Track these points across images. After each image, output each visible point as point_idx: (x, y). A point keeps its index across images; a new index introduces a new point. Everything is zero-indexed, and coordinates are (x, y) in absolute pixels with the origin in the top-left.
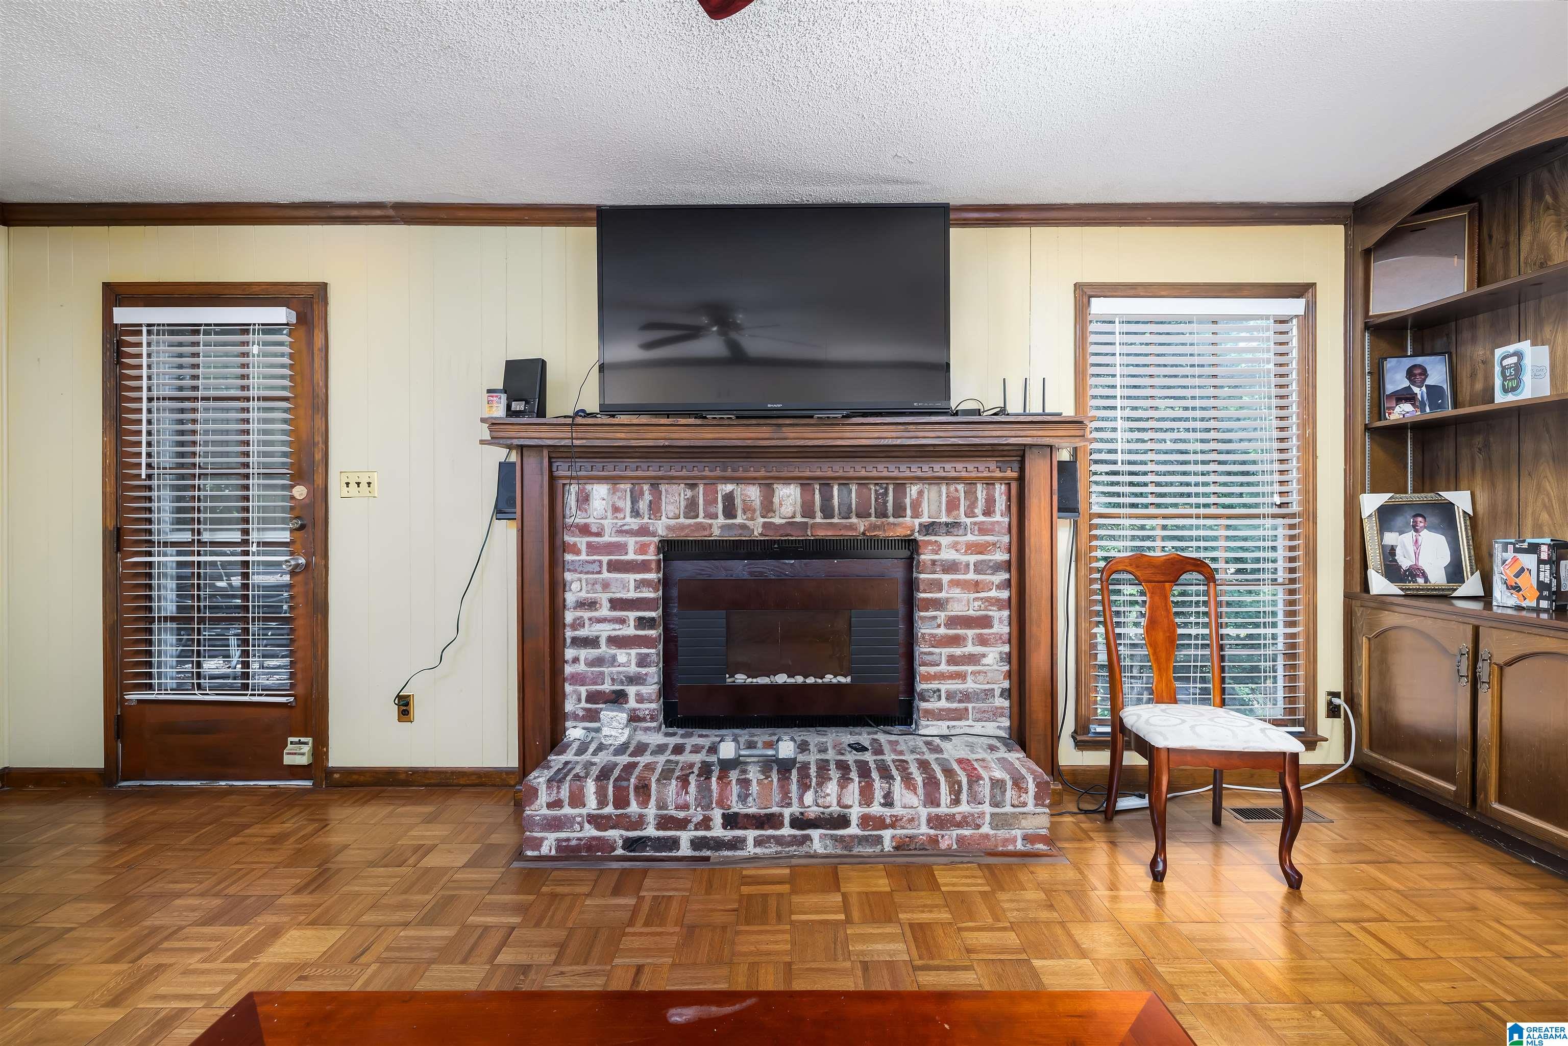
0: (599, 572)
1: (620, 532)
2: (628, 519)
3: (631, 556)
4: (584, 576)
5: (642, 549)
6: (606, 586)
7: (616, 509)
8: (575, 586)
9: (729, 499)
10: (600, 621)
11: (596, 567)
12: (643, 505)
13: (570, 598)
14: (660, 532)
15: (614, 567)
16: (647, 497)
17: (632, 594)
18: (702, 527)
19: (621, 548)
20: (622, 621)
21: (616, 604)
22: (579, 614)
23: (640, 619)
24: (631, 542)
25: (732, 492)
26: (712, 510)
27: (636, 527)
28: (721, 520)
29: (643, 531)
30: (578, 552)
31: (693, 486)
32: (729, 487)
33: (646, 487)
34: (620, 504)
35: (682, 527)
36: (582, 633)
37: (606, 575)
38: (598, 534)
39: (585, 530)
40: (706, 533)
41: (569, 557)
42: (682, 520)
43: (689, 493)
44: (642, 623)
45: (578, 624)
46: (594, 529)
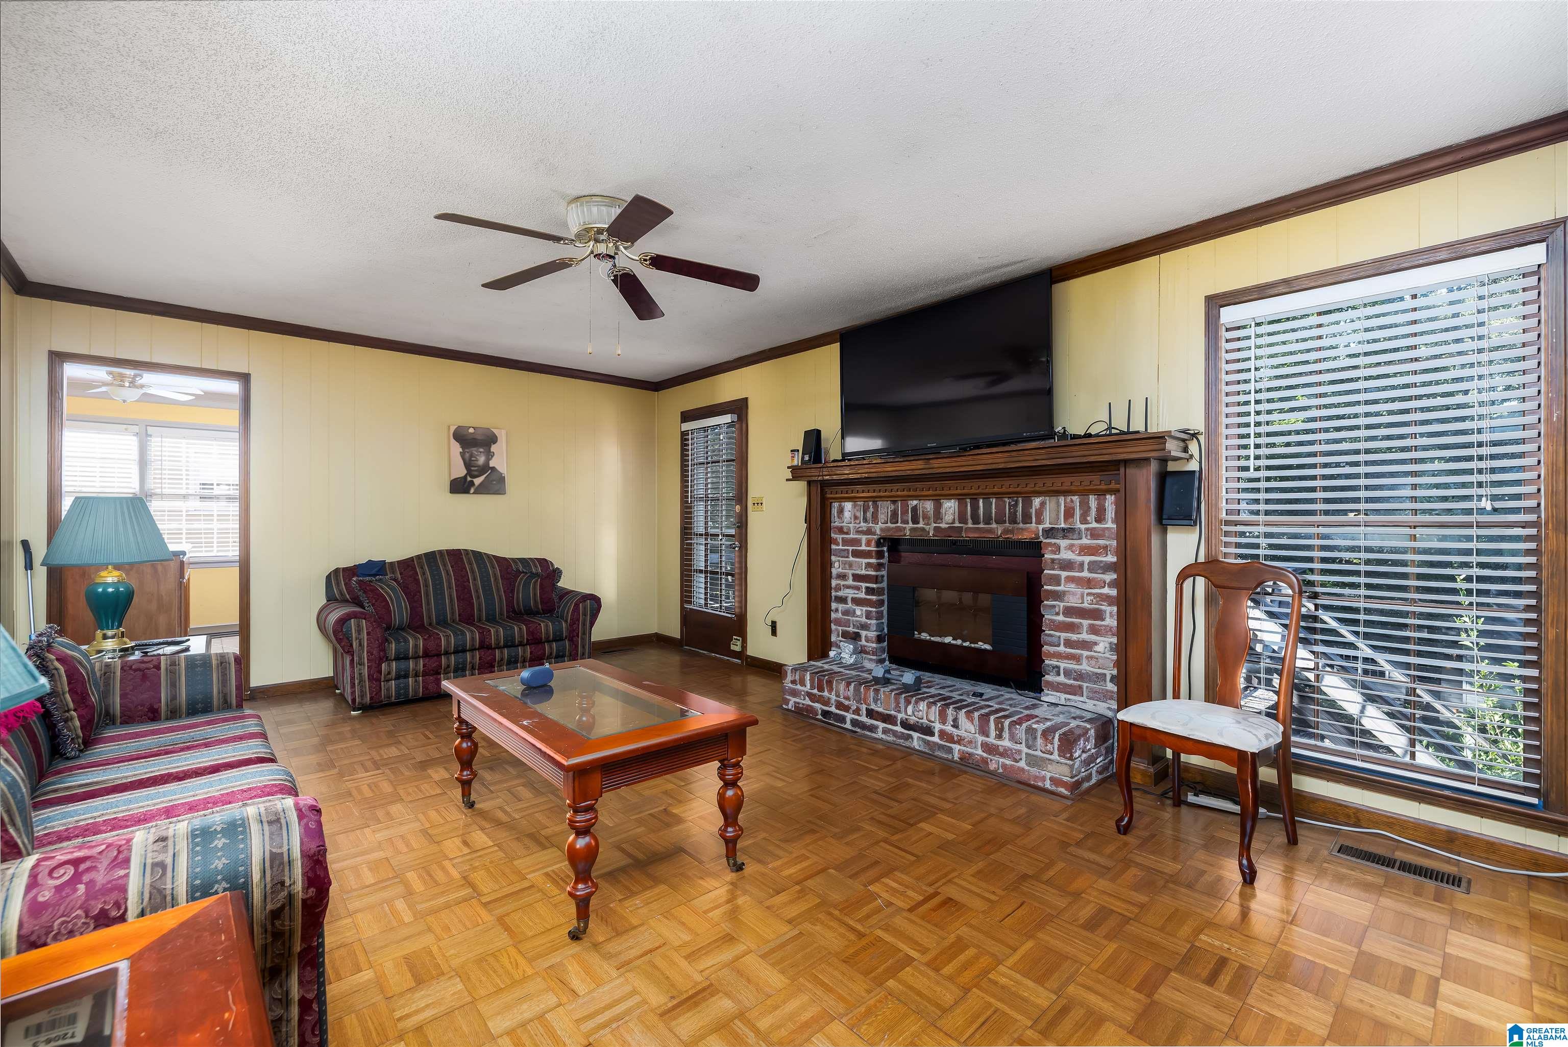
0: (847, 557)
1: (858, 532)
2: (862, 524)
3: (863, 548)
4: (841, 559)
5: (868, 543)
6: (851, 565)
7: (856, 518)
8: (836, 565)
9: (915, 509)
10: (848, 587)
11: (845, 554)
12: (869, 515)
13: (834, 571)
14: (878, 532)
15: (856, 554)
16: (871, 510)
17: (863, 572)
18: (899, 529)
19: (857, 542)
20: (858, 588)
21: (857, 578)
22: (839, 582)
23: (867, 588)
24: (864, 538)
25: (916, 506)
26: (905, 518)
27: (865, 529)
28: (911, 525)
29: (869, 532)
30: (838, 544)
31: (894, 502)
32: (915, 502)
33: (870, 503)
34: (858, 514)
35: (888, 529)
36: (840, 594)
37: (851, 559)
38: (847, 533)
39: (841, 530)
40: (902, 533)
41: (833, 547)
42: (889, 525)
43: (893, 507)
44: (869, 591)
45: (838, 588)
46: (845, 530)
